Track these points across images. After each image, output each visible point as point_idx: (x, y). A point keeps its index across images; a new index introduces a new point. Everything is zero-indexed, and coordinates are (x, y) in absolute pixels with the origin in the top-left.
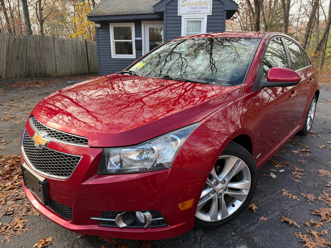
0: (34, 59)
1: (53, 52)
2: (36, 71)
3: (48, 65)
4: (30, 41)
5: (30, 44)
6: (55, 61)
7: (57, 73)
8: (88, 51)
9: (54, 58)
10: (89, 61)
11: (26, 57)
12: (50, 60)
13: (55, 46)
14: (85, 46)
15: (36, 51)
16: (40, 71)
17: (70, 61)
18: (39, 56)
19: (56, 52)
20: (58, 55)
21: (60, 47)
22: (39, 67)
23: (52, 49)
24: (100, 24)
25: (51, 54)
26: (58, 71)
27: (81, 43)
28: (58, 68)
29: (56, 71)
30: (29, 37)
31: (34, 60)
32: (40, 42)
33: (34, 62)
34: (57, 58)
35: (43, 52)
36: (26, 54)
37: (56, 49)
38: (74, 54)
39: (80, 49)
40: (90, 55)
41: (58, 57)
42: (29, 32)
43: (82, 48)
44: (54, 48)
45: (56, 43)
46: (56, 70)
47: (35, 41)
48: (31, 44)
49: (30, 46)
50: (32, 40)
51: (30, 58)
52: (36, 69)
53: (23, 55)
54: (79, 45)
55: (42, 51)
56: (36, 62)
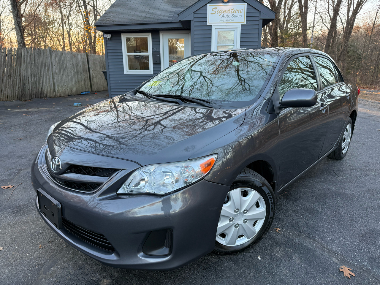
0: (29, 76)
1: (51, 68)
2: (31, 91)
3: (45, 84)
4: (24, 56)
5: (24, 59)
6: (53, 79)
7: (56, 93)
8: (90, 66)
9: (51, 75)
10: (91, 77)
11: (20, 75)
12: (48, 77)
13: (53, 61)
15: (31, 67)
16: (36, 91)
17: (69, 78)
18: (35, 73)
19: (54, 67)
20: (56, 71)
21: (58, 61)
22: (34, 86)
23: (49, 65)
24: (110, 35)
25: (48, 70)
26: (57, 91)
27: (82, 57)
28: (56, 86)
29: (55, 91)
30: (23, 50)
31: (29, 78)
32: (36, 56)
33: (28, 80)
34: (55, 75)
36: (20, 71)
37: (54, 64)
38: (74, 69)
39: (80, 64)
40: (93, 71)
41: (56, 73)
43: (83, 63)
44: (52, 63)
45: (53, 57)
46: (54, 89)
47: (30, 56)
48: (25, 58)
49: (24, 61)
50: (26, 54)
51: (24, 76)
52: (31, 88)
53: (16, 72)
54: (80, 59)
55: (38, 67)
56: (31, 80)
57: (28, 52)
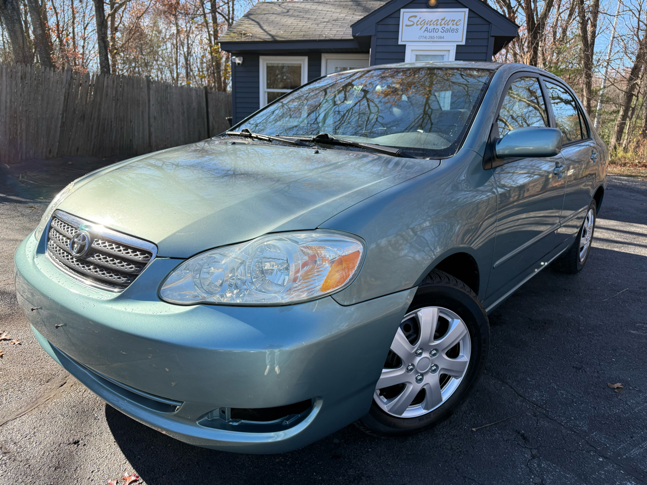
0: (113, 120)
1: (147, 109)
2: (114, 143)
3: (136, 133)
4: (107, 86)
5: (107, 92)
6: (150, 126)
8: (209, 110)
9: (147, 120)
10: (211, 128)
11: (99, 116)
12: (141, 123)
13: (151, 98)
14: (205, 99)
15: (116, 105)
16: (122, 143)
17: (175, 126)
18: (122, 115)
19: (152, 108)
20: (155, 113)
21: (159, 99)
22: (119, 136)
23: (145, 103)
24: (242, 58)
25: (142, 112)
26: (154, 146)
27: (197, 94)
28: (153, 138)
29: (150, 145)
30: (106, 78)
31: (112, 122)
32: (126, 89)
33: (111, 125)
34: (152, 120)
35: (129, 107)
36: (99, 110)
37: (152, 103)
38: (184, 113)
39: (195, 105)
40: (213, 117)
41: (155, 118)
42: (105, 70)
43: (199, 103)
44: (149, 100)
45: (152, 92)
46: (150, 143)
47: (117, 87)
48: (109, 91)
49: (107, 95)
50: (111, 83)
51: (105, 119)
52: (114, 139)
53: (93, 112)
54: (194, 98)
56: (115, 125)
57: (114, 82)
